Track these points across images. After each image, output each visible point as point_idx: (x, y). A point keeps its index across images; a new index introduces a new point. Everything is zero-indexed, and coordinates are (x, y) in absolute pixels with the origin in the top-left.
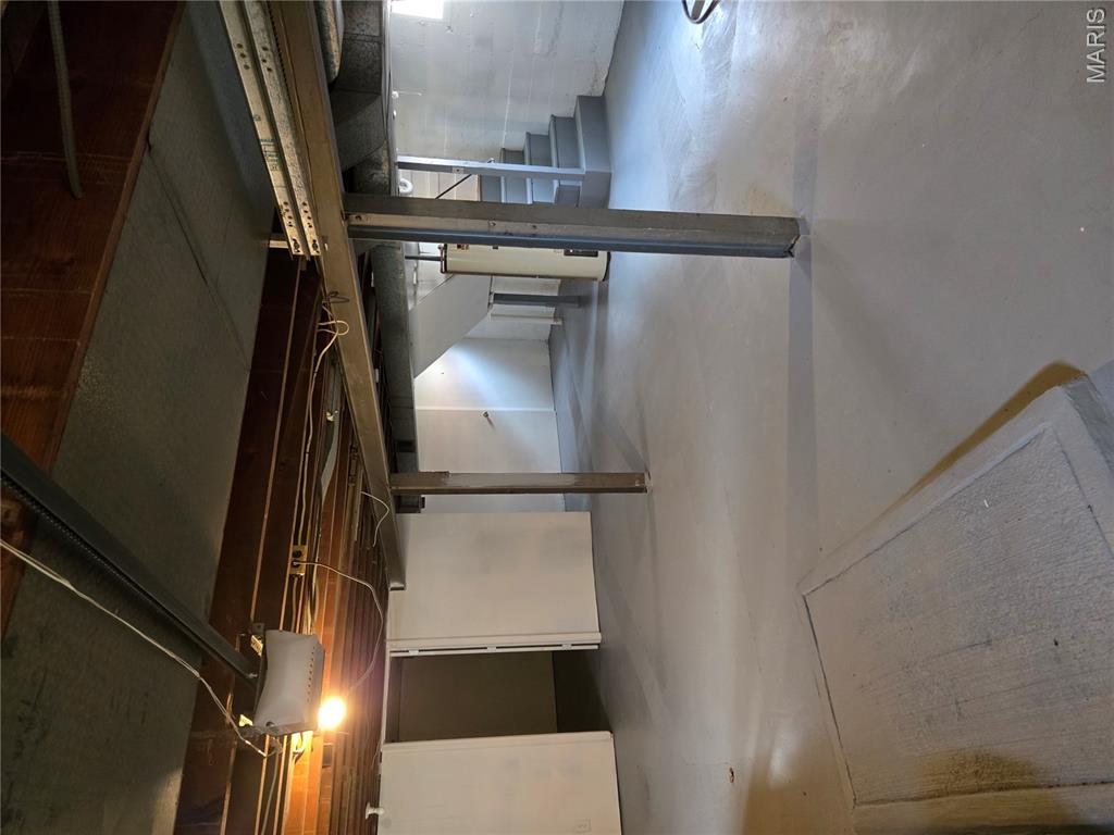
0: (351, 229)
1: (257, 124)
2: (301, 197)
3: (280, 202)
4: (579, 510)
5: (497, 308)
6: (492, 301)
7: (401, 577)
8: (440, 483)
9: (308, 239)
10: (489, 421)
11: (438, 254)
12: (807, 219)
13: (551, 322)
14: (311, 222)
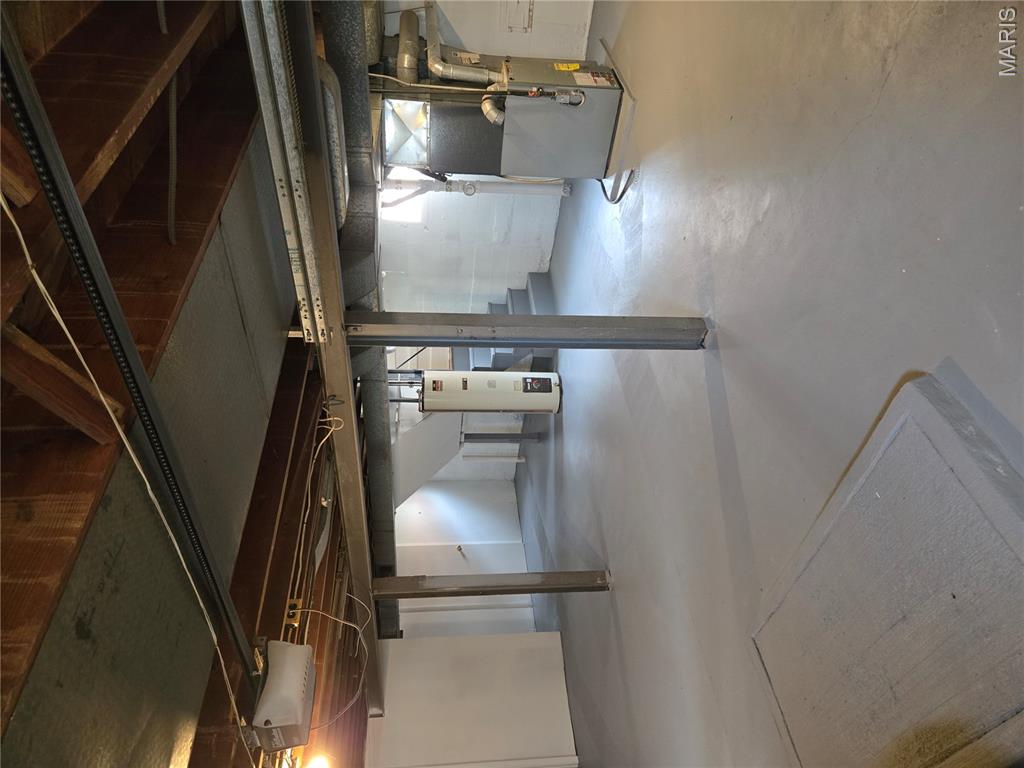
0: (350, 339)
1: (287, 237)
2: (315, 294)
3: (300, 298)
4: (549, 630)
5: (469, 447)
6: (463, 440)
7: (380, 704)
8: (418, 588)
9: (319, 328)
10: (464, 555)
11: (416, 396)
12: (712, 318)
13: (516, 460)
14: (321, 314)
